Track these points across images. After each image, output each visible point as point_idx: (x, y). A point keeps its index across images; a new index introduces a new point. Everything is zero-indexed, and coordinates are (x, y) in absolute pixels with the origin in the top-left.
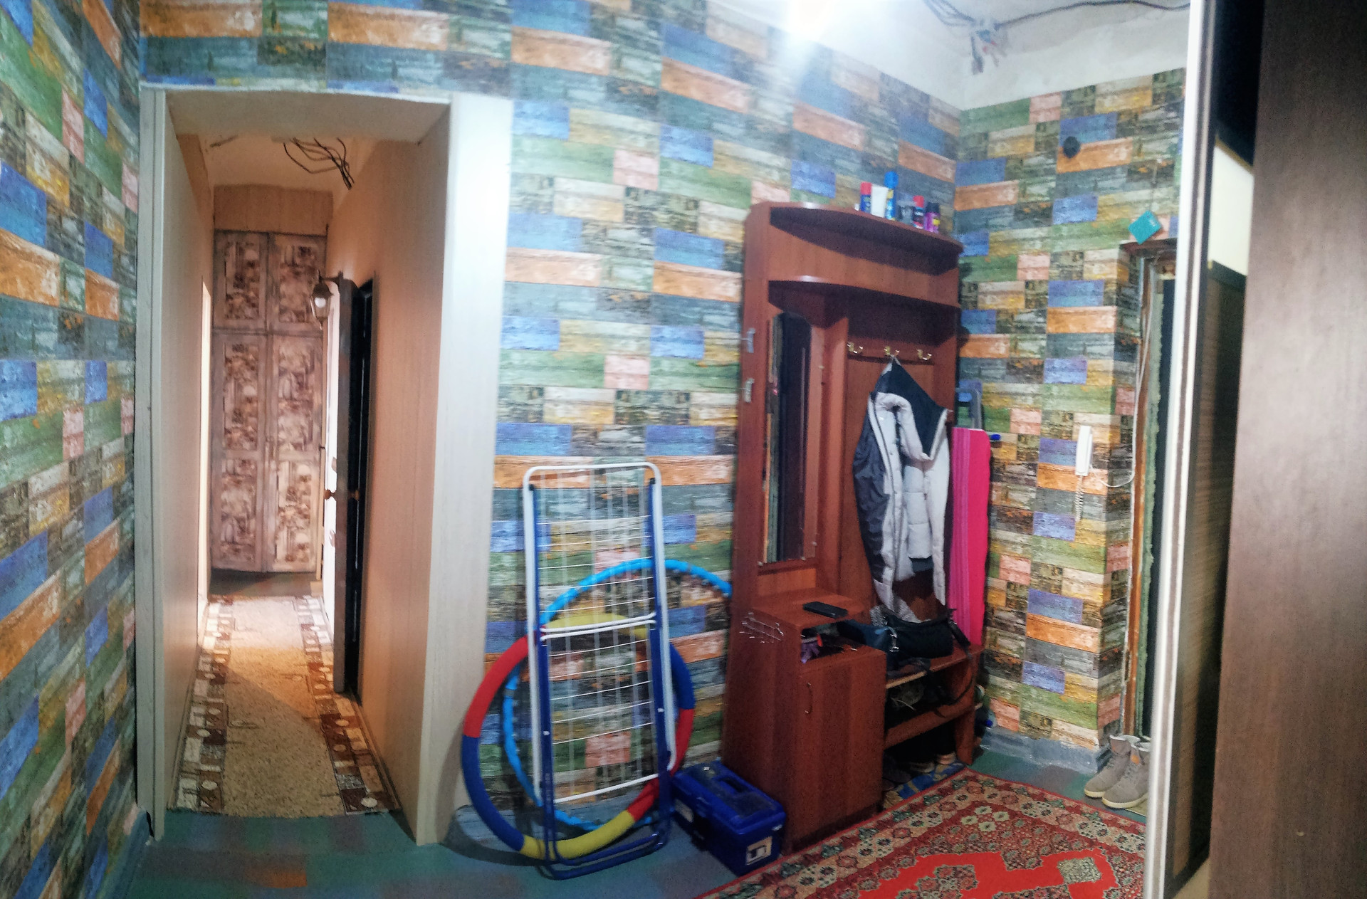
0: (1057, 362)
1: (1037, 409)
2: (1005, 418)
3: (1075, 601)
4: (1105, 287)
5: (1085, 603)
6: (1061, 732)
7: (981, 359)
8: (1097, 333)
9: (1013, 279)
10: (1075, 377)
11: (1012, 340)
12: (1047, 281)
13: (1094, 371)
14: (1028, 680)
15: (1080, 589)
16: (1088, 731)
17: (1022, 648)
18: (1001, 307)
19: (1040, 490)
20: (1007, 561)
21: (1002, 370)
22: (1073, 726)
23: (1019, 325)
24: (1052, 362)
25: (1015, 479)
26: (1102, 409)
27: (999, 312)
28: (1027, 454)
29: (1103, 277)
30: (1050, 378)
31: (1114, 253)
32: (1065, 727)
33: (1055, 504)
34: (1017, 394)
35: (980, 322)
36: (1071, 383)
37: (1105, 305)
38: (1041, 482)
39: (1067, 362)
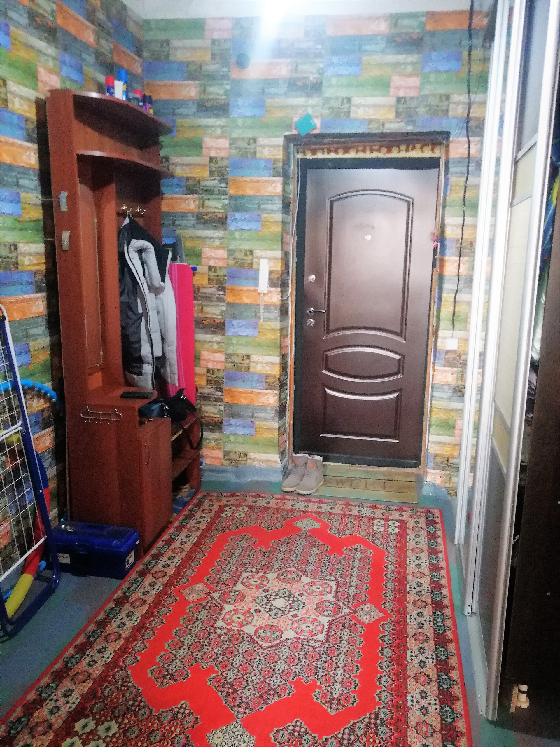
0: (238, 215)
1: (223, 248)
2: (198, 255)
3: (260, 375)
4: (274, 164)
5: (267, 376)
6: (254, 460)
7: (174, 213)
8: (269, 196)
9: (199, 155)
10: (253, 226)
11: (199, 199)
12: (227, 158)
13: (267, 221)
14: (227, 430)
15: (263, 367)
16: (273, 455)
17: (222, 411)
18: (190, 175)
19: (229, 304)
20: (205, 354)
21: (193, 221)
22: (262, 455)
23: (205, 189)
24: (234, 215)
25: (208, 298)
26: (275, 247)
27: (187, 179)
28: (217, 280)
29: (272, 157)
30: (232, 226)
31: (280, 141)
32: (257, 456)
33: (241, 313)
34: (206, 238)
35: (171, 186)
36: (250, 230)
37: (274, 176)
38: (229, 299)
39: (246, 215)
